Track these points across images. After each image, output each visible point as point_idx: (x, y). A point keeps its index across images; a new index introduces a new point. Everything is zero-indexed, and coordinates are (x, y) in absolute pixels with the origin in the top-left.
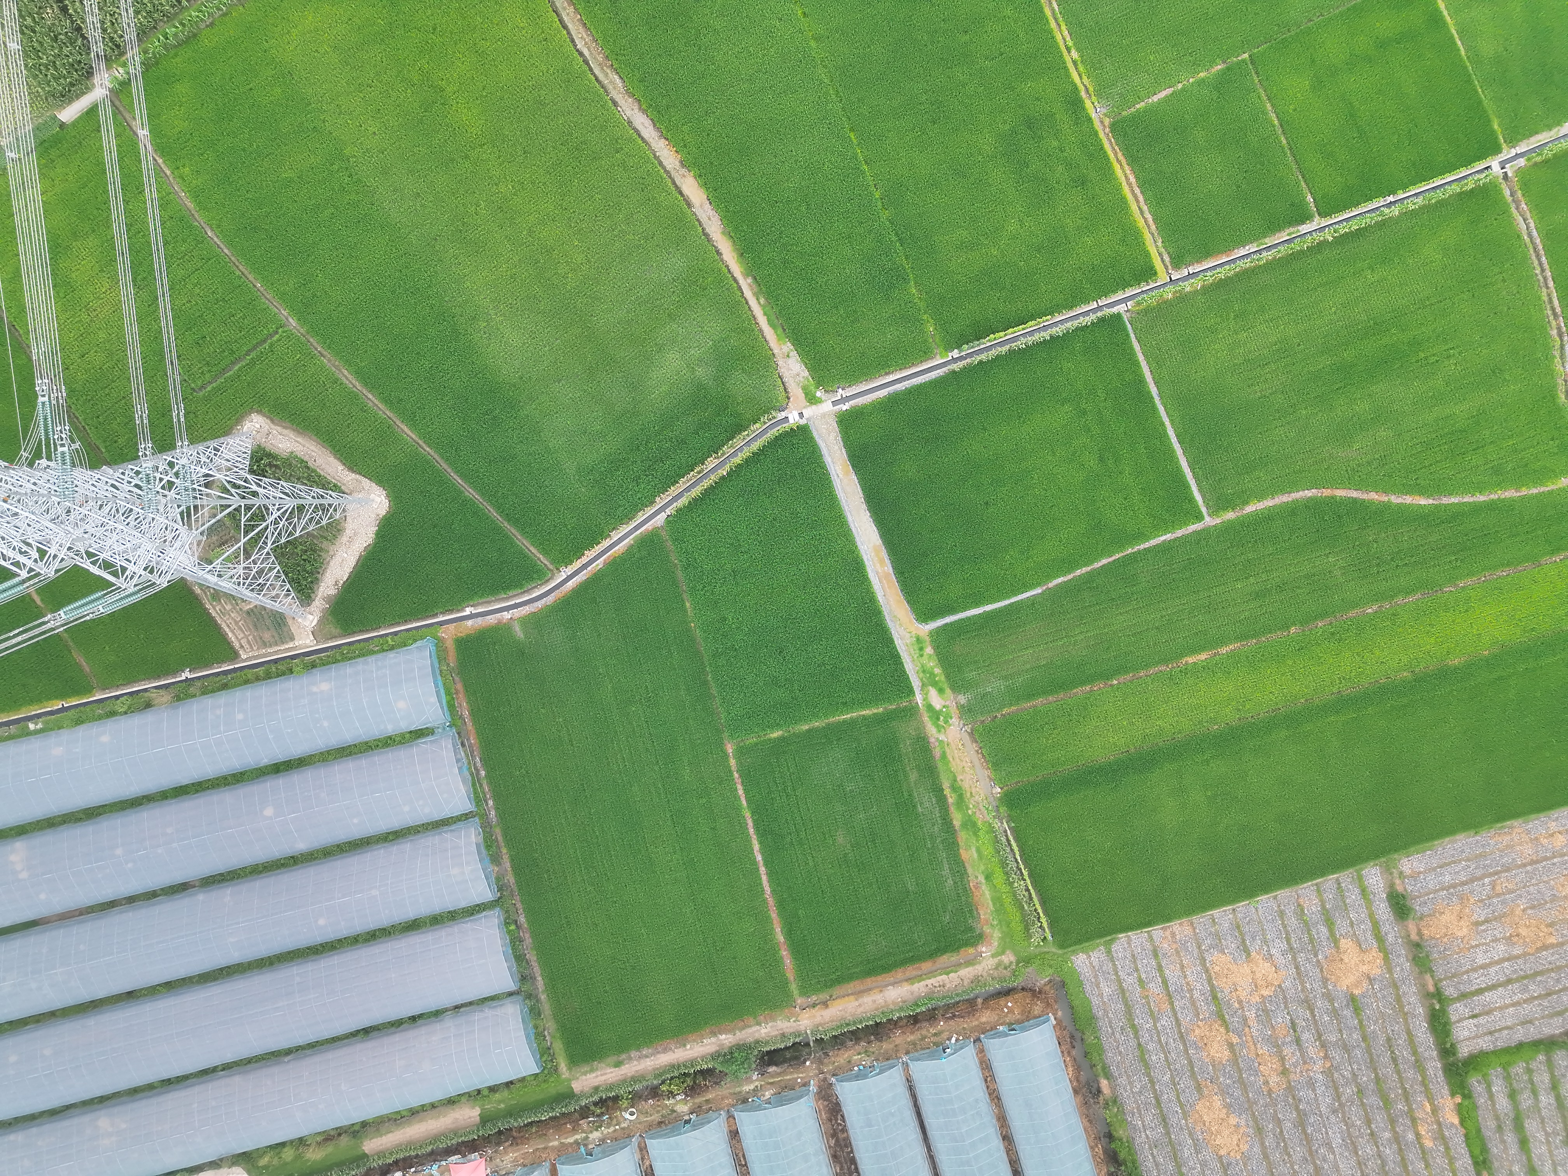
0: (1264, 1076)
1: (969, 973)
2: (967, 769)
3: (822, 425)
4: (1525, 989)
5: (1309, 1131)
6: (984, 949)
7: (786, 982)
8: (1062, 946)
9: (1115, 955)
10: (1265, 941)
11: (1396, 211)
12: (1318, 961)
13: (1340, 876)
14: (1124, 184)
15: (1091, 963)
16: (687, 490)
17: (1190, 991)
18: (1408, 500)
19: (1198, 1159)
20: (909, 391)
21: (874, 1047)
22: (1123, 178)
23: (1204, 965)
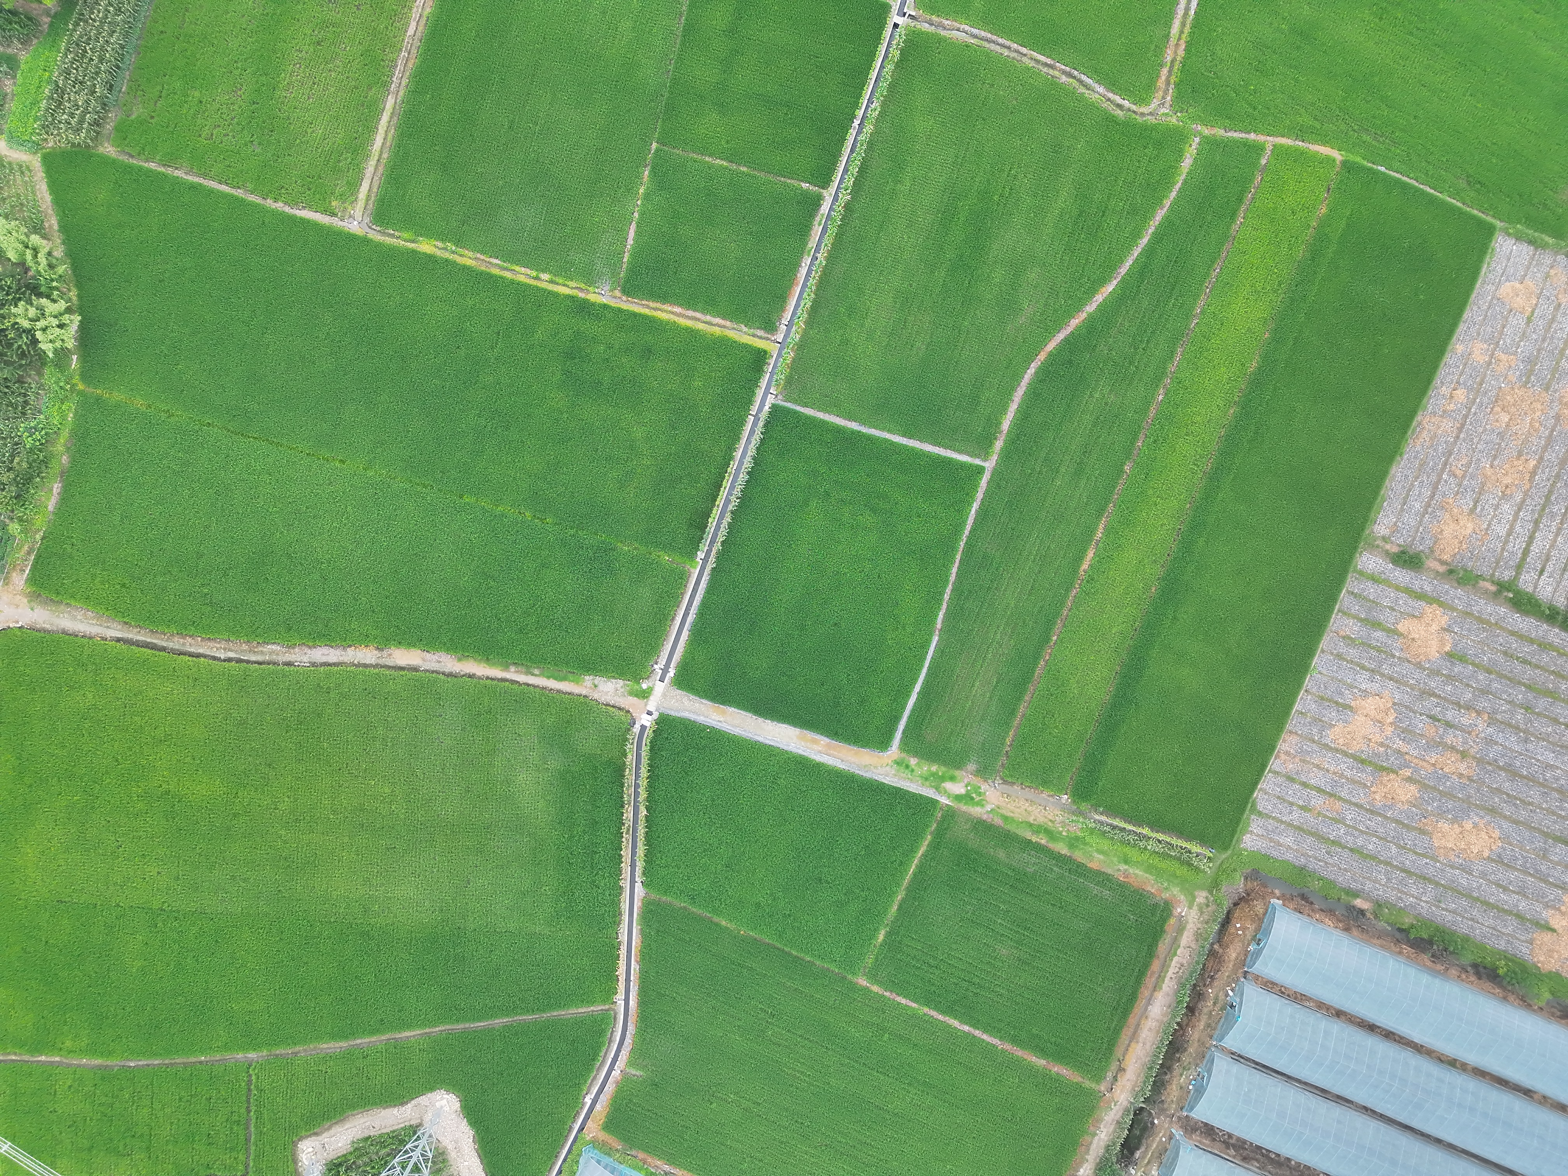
0: (1454, 773)
1: (1188, 937)
2: (1030, 809)
3: (670, 702)
4: (1553, 516)
5: (1525, 773)
6: (1179, 910)
7: (1079, 1086)
8: (1226, 848)
9: (1267, 812)
10: (1351, 687)
11: (869, 128)
12: (1399, 658)
13: (1347, 588)
14: (676, 319)
15: (1258, 835)
16: (634, 853)
17: (1342, 776)
18: (1099, 298)
19: (1476, 877)
20: (701, 614)
21: (1185, 1058)
22: (672, 316)
23: (1331, 749)
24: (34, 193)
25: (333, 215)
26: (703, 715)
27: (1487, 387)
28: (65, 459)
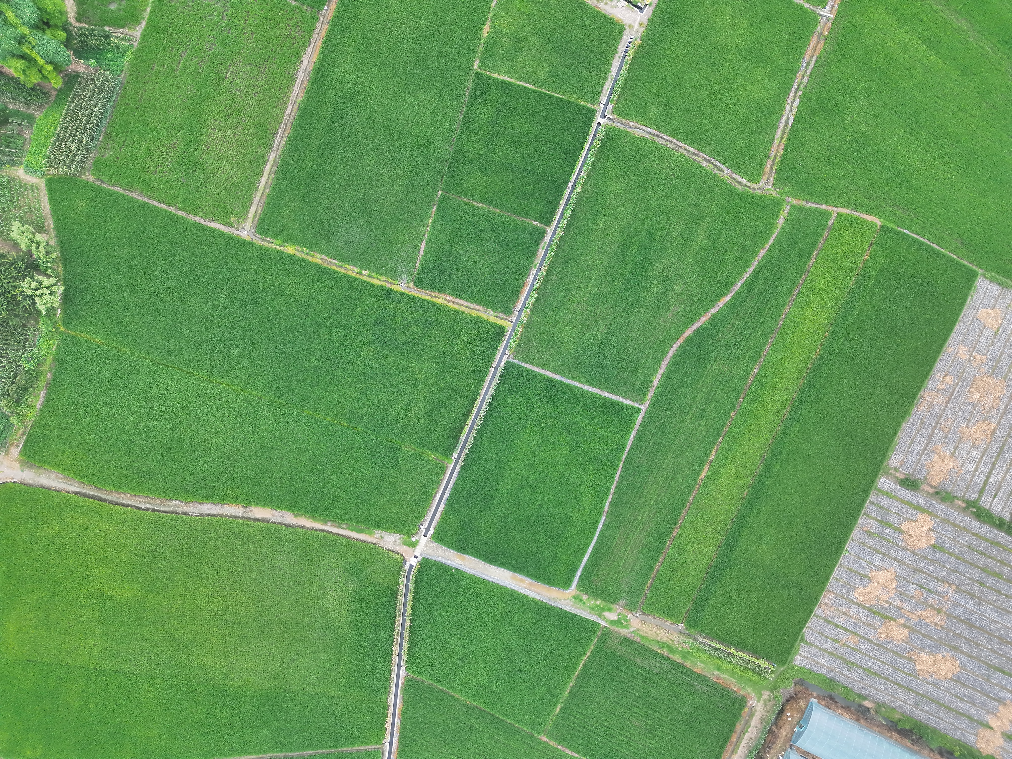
0: (932, 622)
1: (756, 721)
2: (658, 632)
3: (430, 550)
4: (1004, 460)
5: (978, 625)
6: (751, 703)
8: (783, 664)
9: (811, 642)
10: (869, 563)
11: (578, 189)
12: (901, 547)
13: (870, 500)
14: (448, 304)
15: (804, 657)
16: (401, 649)
17: (860, 621)
18: (720, 305)
19: (943, 690)
20: (453, 494)
22: (445, 302)
23: (854, 603)
24: (40, 204)
25: (232, 226)
26: (450, 560)
27: (967, 375)
28: (49, 376)
